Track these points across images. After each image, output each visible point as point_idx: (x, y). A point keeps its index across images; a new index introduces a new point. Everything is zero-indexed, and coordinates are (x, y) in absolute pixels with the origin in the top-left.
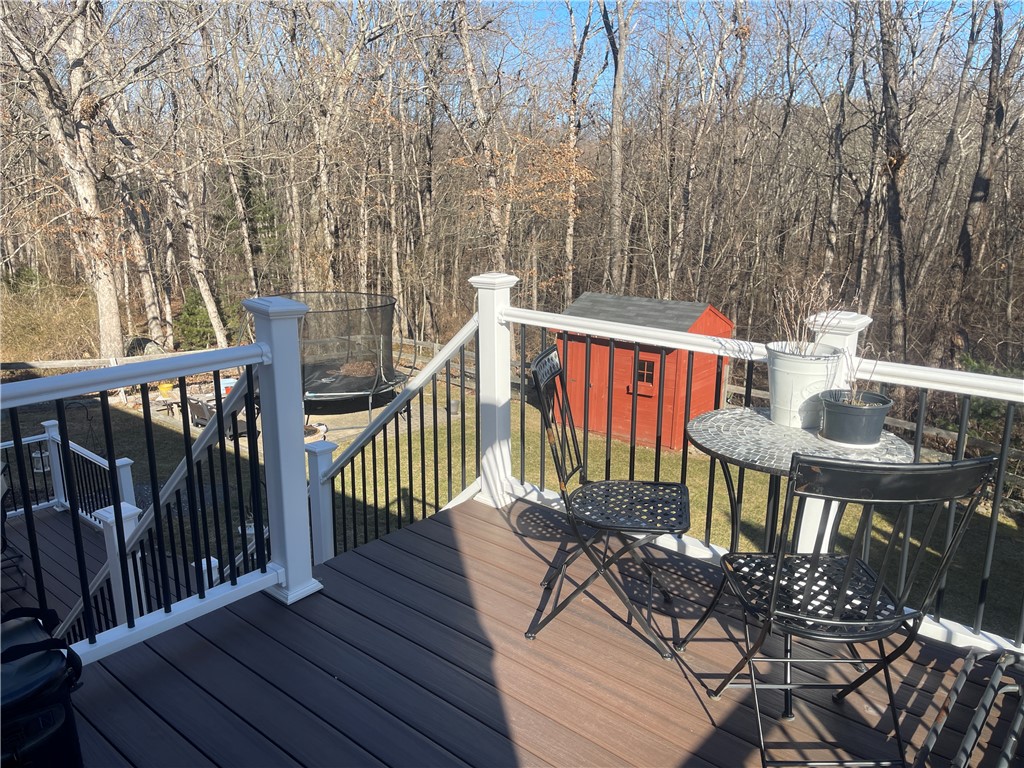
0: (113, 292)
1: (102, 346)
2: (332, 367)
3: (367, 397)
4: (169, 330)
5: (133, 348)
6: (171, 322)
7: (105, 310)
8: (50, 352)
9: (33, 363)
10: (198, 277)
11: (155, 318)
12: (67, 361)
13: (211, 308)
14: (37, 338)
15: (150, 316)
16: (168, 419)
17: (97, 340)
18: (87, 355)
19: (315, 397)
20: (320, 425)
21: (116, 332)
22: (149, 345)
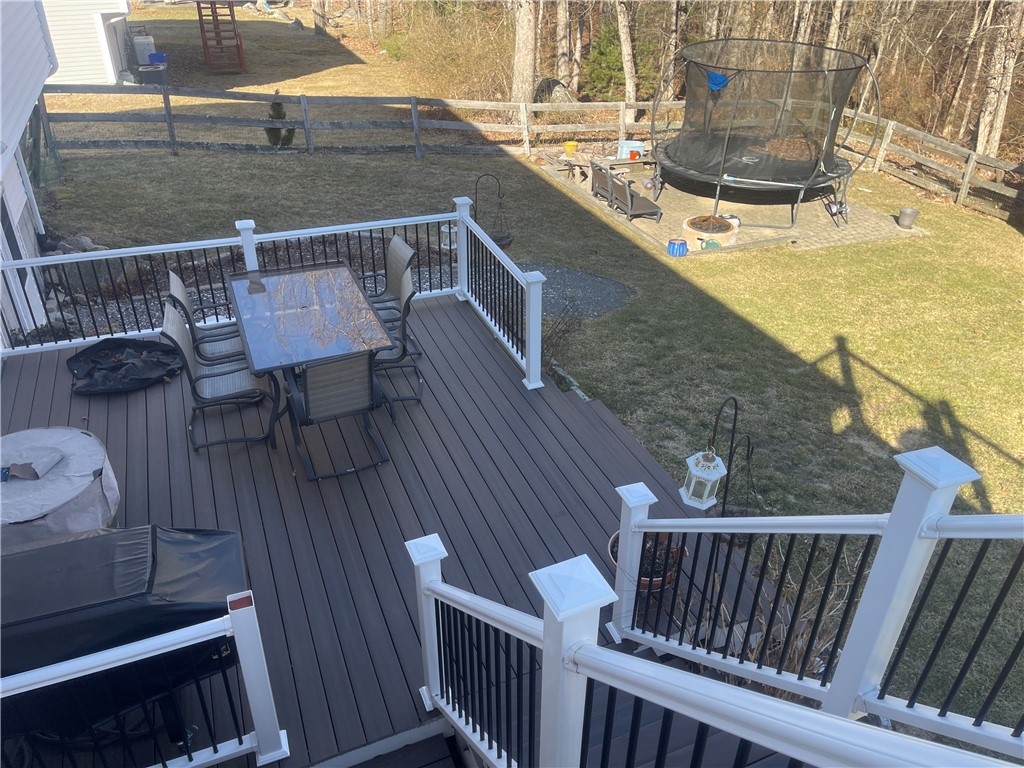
0: (532, 24)
1: (514, 87)
2: (756, 142)
3: (799, 190)
4: (576, 71)
5: (543, 91)
6: (578, 59)
7: (521, 45)
8: (465, 88)
9: (450, 101)
10: (619, 9)
11: (564, 54)
12: (480, 102)
13: (626, 49)
14: (455, 71)
15: (560, 51)
16: (569, 182)
17: (509, 78)
18: (499, 96)
19: (735, 182)
20: (732, 217)
21: (529, 72)
22: (557, 88)
